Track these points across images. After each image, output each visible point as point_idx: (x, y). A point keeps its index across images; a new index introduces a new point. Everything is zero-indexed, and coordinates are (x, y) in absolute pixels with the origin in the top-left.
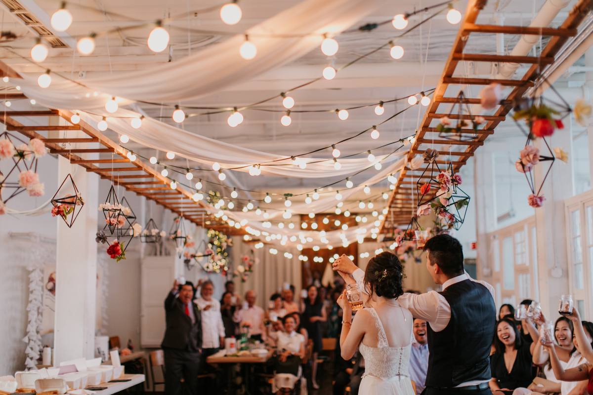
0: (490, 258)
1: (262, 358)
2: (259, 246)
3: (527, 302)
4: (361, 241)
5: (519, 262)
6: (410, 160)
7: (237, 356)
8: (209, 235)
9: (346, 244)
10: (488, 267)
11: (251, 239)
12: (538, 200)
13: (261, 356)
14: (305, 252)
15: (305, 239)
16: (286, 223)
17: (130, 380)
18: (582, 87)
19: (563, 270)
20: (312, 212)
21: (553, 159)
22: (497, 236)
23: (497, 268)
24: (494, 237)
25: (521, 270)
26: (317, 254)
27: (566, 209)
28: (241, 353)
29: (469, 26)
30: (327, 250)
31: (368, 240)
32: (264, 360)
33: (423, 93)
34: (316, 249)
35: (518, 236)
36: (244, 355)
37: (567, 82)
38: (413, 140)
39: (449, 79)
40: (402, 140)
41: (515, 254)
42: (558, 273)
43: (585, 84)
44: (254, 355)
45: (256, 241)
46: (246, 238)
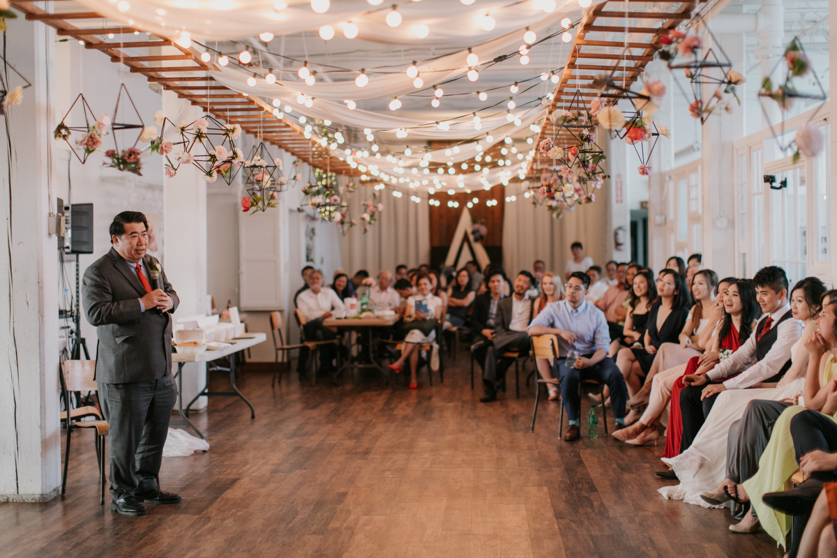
0: (664, 203)
1: (388, 321)
2: (379, 187)
3: (697, 257)
4: (505, 183)
5: (693, 209)
6: (550, 113)
7: (360, 318)
8: (317, 174)
9: (487, 187)
10: (661, 214)
11: (369, 178)
12: (648, 169)
13: (387, 318)
14: (437, 196)
15: (438, 183)
16: (421, 169)
17: (254, 338)
18: (756, 14)
19: (728, 220)
20: (451, 161)
21: (658, 134)
22: (673, 177)
23: (671, 216)
24: (670, 177)
25: (694, 219)
26: (454, 198)
27: (735, 151)
28: (364, 314)
29: (580, 41)
30: (466, 194)
31: (516, 180)
32: (391, 323)
33: (553, 72)
34: (451, 192)
35: (694, 178)
36: (366, 317)
37: (741, 5)
38: (552, 97)
39: (572, 65)
40: (540, 99)
41: (689, 199)
42: (723, 223)
43: (760, 10)
44: (378, 317)
45: (375, 181)
46: (364, 178)
